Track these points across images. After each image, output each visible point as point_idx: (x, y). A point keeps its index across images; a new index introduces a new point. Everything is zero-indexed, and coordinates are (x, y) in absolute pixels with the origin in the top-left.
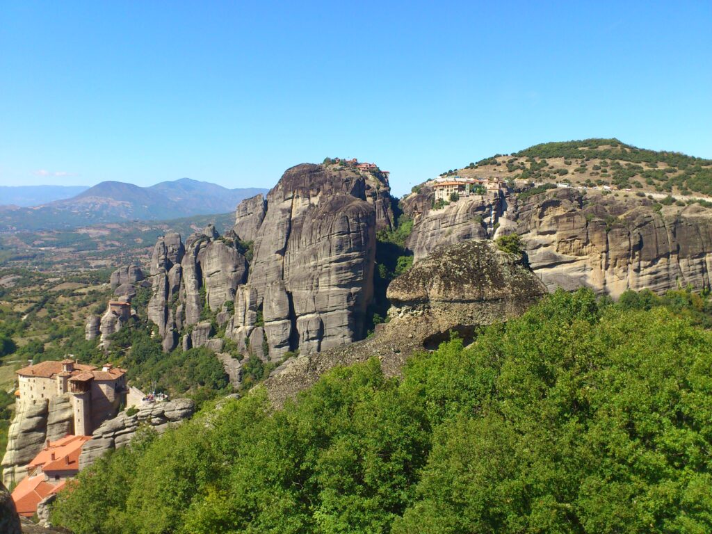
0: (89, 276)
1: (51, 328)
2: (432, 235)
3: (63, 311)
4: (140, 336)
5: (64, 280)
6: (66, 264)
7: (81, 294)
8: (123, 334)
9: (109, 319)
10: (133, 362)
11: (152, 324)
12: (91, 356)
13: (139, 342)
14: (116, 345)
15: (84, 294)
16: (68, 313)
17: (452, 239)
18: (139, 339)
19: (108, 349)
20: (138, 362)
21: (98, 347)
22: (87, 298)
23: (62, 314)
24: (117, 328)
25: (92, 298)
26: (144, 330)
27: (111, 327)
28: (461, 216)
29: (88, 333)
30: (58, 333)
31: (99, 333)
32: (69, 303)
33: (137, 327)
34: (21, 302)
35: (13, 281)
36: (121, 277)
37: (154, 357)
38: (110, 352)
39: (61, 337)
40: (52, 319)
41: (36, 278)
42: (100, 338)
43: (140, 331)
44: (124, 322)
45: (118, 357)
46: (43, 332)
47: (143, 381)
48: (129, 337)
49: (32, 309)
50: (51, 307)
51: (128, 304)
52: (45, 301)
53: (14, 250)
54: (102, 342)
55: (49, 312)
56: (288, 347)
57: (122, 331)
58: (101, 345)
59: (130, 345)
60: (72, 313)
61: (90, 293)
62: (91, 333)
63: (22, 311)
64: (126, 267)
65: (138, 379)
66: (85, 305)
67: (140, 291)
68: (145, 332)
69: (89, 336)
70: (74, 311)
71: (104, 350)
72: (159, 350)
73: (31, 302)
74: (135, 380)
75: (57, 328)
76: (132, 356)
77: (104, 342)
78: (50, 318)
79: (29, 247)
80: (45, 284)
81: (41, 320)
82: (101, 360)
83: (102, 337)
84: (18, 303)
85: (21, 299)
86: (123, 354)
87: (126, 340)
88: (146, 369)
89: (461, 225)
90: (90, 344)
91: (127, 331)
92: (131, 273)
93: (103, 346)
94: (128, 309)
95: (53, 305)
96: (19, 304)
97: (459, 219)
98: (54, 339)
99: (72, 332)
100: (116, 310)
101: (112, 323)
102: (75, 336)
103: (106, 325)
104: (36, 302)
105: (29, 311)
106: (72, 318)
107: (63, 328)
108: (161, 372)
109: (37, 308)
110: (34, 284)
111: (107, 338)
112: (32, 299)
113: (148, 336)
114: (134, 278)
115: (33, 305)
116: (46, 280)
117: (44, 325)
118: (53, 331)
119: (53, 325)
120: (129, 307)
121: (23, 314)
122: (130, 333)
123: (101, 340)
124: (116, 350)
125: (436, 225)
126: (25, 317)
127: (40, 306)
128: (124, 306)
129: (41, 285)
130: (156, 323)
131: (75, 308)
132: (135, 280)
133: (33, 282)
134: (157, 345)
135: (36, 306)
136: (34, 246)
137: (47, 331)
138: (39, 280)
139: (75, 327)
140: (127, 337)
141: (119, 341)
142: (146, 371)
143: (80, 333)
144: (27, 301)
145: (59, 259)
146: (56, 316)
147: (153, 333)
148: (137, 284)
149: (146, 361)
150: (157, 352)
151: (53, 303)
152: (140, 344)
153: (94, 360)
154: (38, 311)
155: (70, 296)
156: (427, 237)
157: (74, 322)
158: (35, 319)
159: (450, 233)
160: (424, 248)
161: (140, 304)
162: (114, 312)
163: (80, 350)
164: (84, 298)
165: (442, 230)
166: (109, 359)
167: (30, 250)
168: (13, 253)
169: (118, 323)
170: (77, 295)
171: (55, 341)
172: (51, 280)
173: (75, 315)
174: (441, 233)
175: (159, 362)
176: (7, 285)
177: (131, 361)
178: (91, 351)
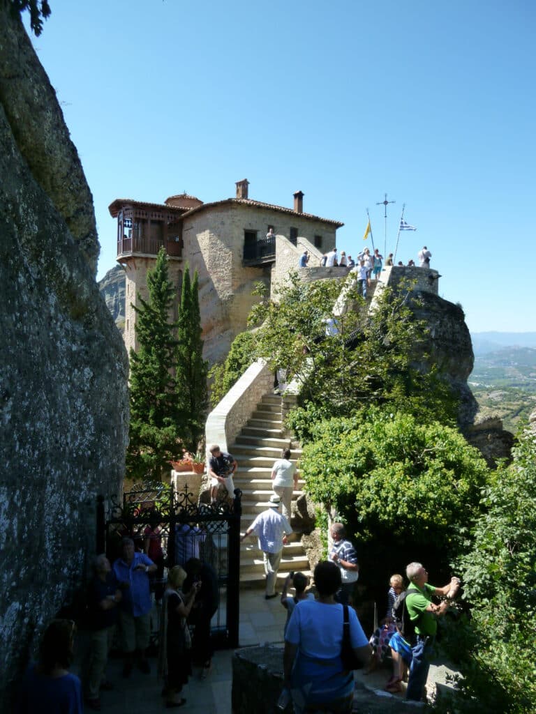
35: (501, 395)
41: (521, 394)
49: (508, 415)
52: (521, 410)
53: (512, 379)
73: (508, 409)
79: (525, 377)
80: (528, 400)
84: (496, 409)
104: (512, 410)
109: (512, 415)
112: (509, 407)
115: (509, 412)
129: (524, 401)
135: (512, 413)
136: (530, 377)
138: (523, 397)
144: (504, 409)
154: (513, 417)
167: (525, 380)
168: (511, 381)
176: (495, 398)
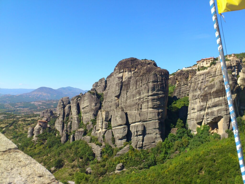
0: (32, 115)
1: (14, 133)
2: (202, 82)
3: (20, 127)
4: (51, 136)
5: (23, 117)
6: (25, 113)
7: (28, 121)
8: (43, 135)
9: (38, 128)
10: (47, 147)
11: (57, 131)
12: (28, 144)
13: (51, 138)
14: (40, 139)
15: (29, 120)
16: (22, 127)
17: (215, 83)
18: (51, 137)
19: (36, 141)
20: (50, 147)
21: (32, 140)
22: (30, 122)
23: (19, 128)
24: (41, 132)
25: (32, 122)
26: (53, 133)
27: (38, 131)
28: (219, 72)
29: (28, 135)
30: (17, 135)
31: (33, 135)
32: (23, 124)
33: (50, 132)
34: (4, 123)
36: (45, 114)
37: (57, 145)
38: (37, 142)
39: (18, 137)
40: (15, 130)
42: (33, 137)
43: (51, 133)
44: (44, 129)
45: (40, 145)
46: (11, 135)
47: (52, 156)
48: (46, 136)
50: (15, 125)
51: (46, 122)
54: (34, 138)
55: (14, 127)
56: (126, 139)
57: (43, 133)
58: (33, 139)
59: (46, 139)
60: (24, 128)
61: (32, 120)
62: (30, 135)
63: (3, 126)
64: (47, 110)
65: (49, 155)
66: (29, 124)
67: (52, 119)
68: (53, 134)
69: (29, 136)
70: (24, 127)
71: (35, 142)
72: (59, 142)
74: (48, 155)
75: (16, 133)
76: (47, 144)
77: (35, 138)
78: (14, 130)
81: (10, 130)
82: (33, 146)
83: (34, 136)
85: (4, 122)
86: (43, 144)
87: (45, 138)
88: (53, 151)
89: (219, 76)
90: (28, 139)
91: (45, 134)
92: (49, 112)
93: (34, 140)
94: (46, 124)
95: (16, 125)
96: (3, 124)
97: (218, 73)
98: (15, 138)
99: (23, 135)
100: (41, 124)
101: (39, 130)
102: (24, 136)
103: (36, 130)
105: (6, 127)
106: (23, 130)
107: (19, 133)
108: (60, 152)
110: (11, 118)
111: (36, 137)
113: (54, 136)
114: (49, 114)
116: (16, 117)
117: (12, 133)
118: (15, 135)
119: (15, 132)
120: (47, 123)
121: (4, 128)
122: (47, 134)
123: (34, 137)
124: (40, 142)
125: (203, 77)
126: (4, 129)
127: (11, 125)
128: (44, 122)
130: (58, 130)
131: (25, 126)
132: (50, 115)
133: (11, 117)
134: (58, 140)
137: (12, 135)
139: (24, 133)
140: (45, 136)
141: (41, 138)
142: (53, 152)
143: (25, 135)
145: (23, 112)
146: (17, 129)
147: (57, 135)
148: (51, 117)
149: (53, 147)
150: (59, 143)
151: (16, 124)
152: (51, 139)
153: (30, 146)
155: (24, 121)
156: (198, 84)
157: (24, 131)
158: (8, 129)
159: (213, 80)
160: (198, 89)
161: (51, 124)
162: (40, 125)
163: (24, 142)
164: (29, 122)
165: (207, 79)
166: (36, 146)
169: (41, 130)
170: (26, 121)
171: (15, 139)
172: (18, 117)
173: (25, 129)
174: (207, 81)
175: (60, 147)
177: (46, 147)
178: (28, 142)
